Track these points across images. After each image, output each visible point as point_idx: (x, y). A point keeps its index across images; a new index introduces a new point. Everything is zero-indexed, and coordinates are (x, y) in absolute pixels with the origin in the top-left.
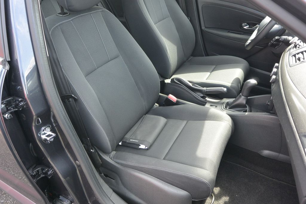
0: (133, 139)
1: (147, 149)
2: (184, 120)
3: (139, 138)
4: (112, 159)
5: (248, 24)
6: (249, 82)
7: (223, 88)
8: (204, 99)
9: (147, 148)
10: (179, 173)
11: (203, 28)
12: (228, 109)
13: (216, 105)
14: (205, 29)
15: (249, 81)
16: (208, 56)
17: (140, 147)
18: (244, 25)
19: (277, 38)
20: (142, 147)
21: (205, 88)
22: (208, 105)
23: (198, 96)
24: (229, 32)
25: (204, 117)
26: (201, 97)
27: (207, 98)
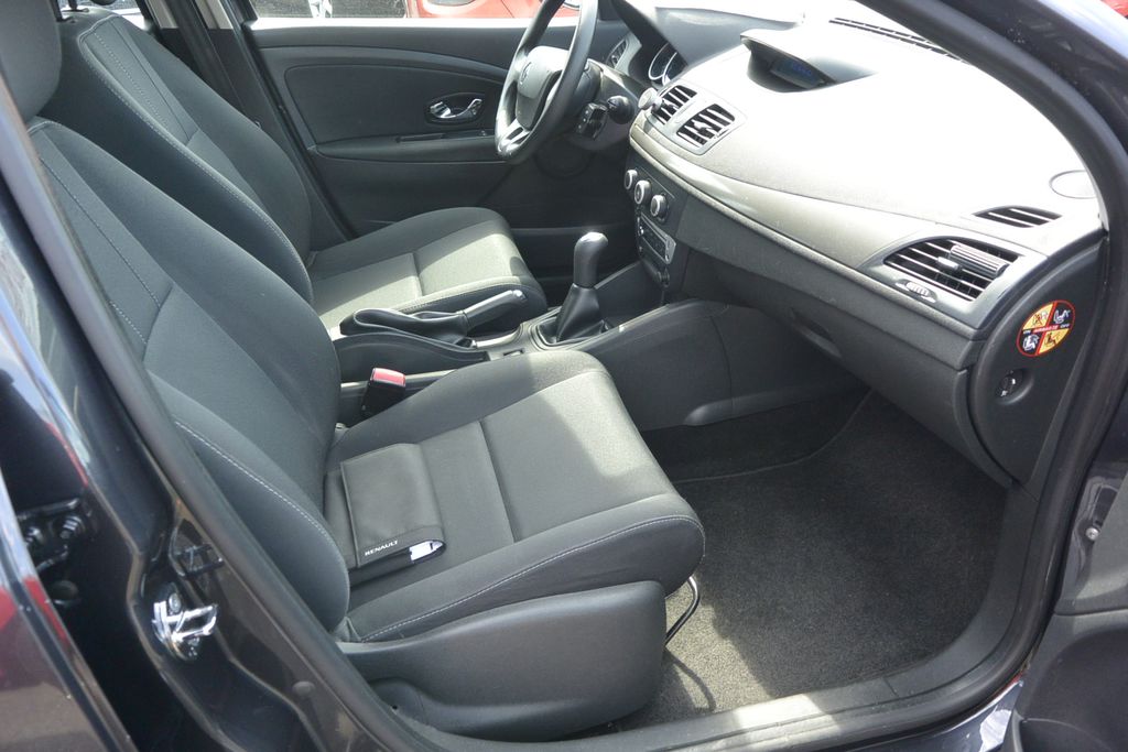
0: (369, 549)
1: (442, 549)
2: (468, 423)
3: (387, 533)
4: (359, 638)
5: (448, 104)
6: (586, 244)
7: (509, 292)
8: (468, 346)
9: (436, 547)
10: (615, 534)
11: (312, 148)
12: (555, 343)
13: (520, 347)
14: (321, 150)
15: (583, 239)
16: (357, 237)
17: (414, 557)
18: (437, 111)
19: (592, 106)
20: (419, 551)
21: (459, 313)
22: (494, 357)
23: (450, 342)
24: (398, 141)
25: (523, 384)
26: (459, 344)
27: (474, 343)
